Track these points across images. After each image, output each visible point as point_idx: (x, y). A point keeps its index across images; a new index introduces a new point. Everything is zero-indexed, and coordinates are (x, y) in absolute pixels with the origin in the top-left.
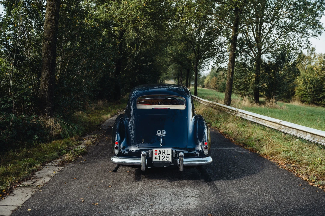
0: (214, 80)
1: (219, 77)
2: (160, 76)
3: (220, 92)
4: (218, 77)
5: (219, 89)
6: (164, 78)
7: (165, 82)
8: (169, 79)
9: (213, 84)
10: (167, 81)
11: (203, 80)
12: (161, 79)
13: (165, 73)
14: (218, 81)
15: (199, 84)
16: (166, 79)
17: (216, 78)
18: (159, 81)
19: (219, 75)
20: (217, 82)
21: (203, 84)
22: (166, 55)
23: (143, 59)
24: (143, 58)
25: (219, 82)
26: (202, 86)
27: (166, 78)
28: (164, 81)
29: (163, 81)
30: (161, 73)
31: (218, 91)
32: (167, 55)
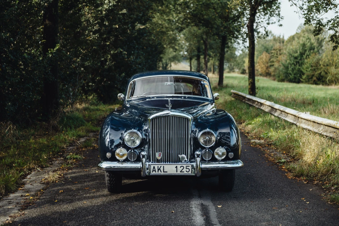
0: (264, 60)
1: (274, 53)
2: (162, 55)
3: (279, 81)
4: (272, 53)
5: (274, 76)
6: (170, 59)
7: (171, 66)
8: (179, 61)
9: (263, 66)
10: (175, 64)
11: (242, 60)
12: (164, 61)
13: (171, 50)
14: (272, 60)
15: (235, 67)
16: (173, 61)
17: (267, 54)
18: (161, 65)
19: (274, 50)
20: (271, 62)
21: (242, 68)
22: (174, 6)
23: (124, 14)
24: (124, 11)
25: (273, 62)
26: (241, 71)
27: (172, 59)
28: (169, 65)
29: (167, 65)
30: (164, 48)
31: (274, 80)
32: (176, 6)
